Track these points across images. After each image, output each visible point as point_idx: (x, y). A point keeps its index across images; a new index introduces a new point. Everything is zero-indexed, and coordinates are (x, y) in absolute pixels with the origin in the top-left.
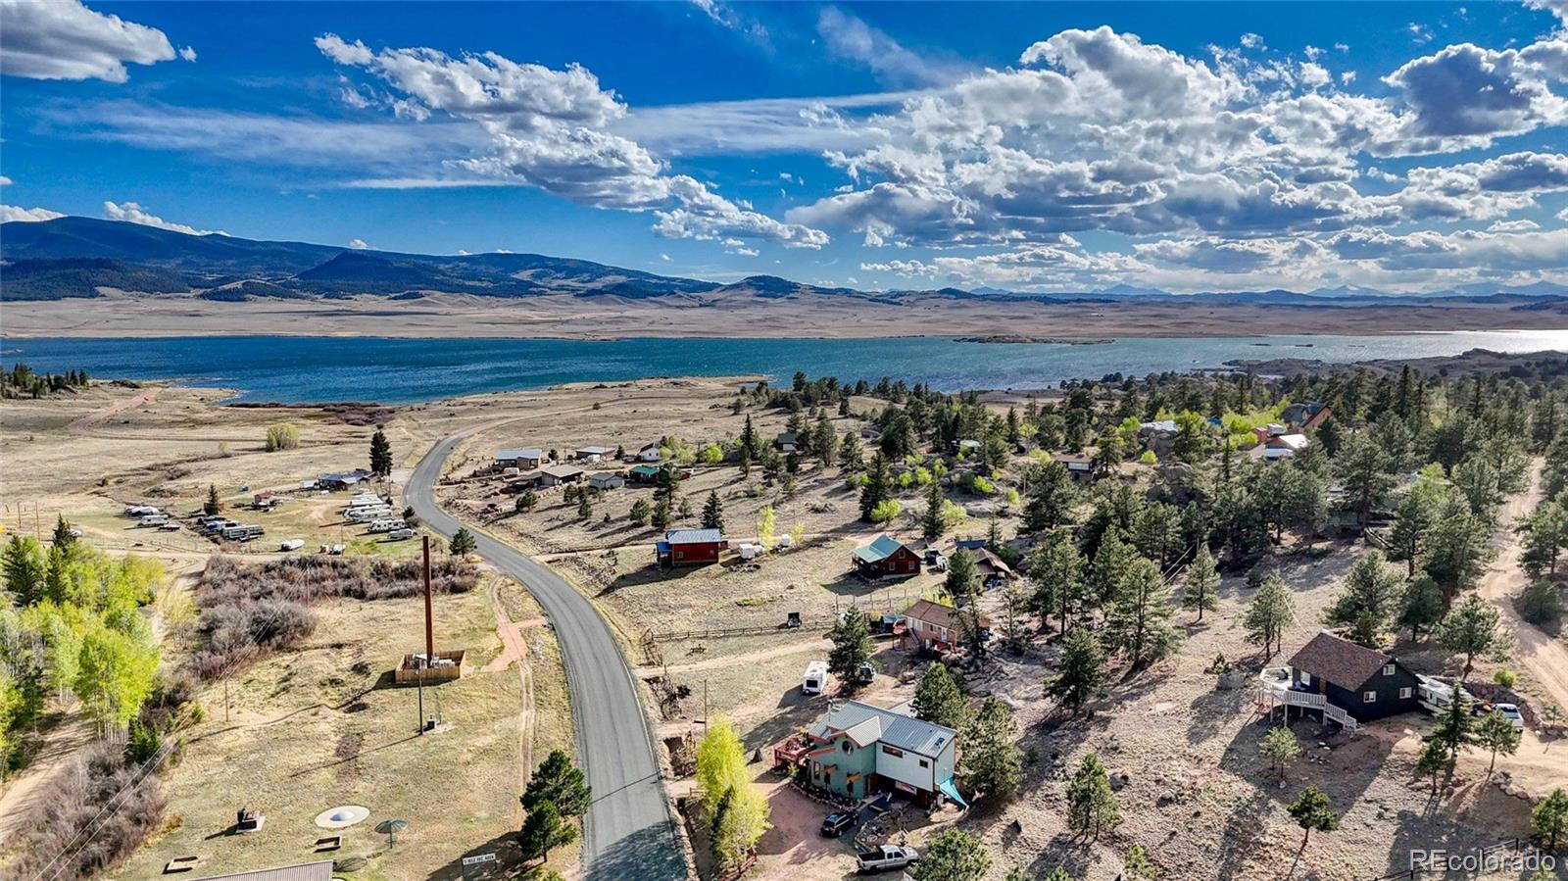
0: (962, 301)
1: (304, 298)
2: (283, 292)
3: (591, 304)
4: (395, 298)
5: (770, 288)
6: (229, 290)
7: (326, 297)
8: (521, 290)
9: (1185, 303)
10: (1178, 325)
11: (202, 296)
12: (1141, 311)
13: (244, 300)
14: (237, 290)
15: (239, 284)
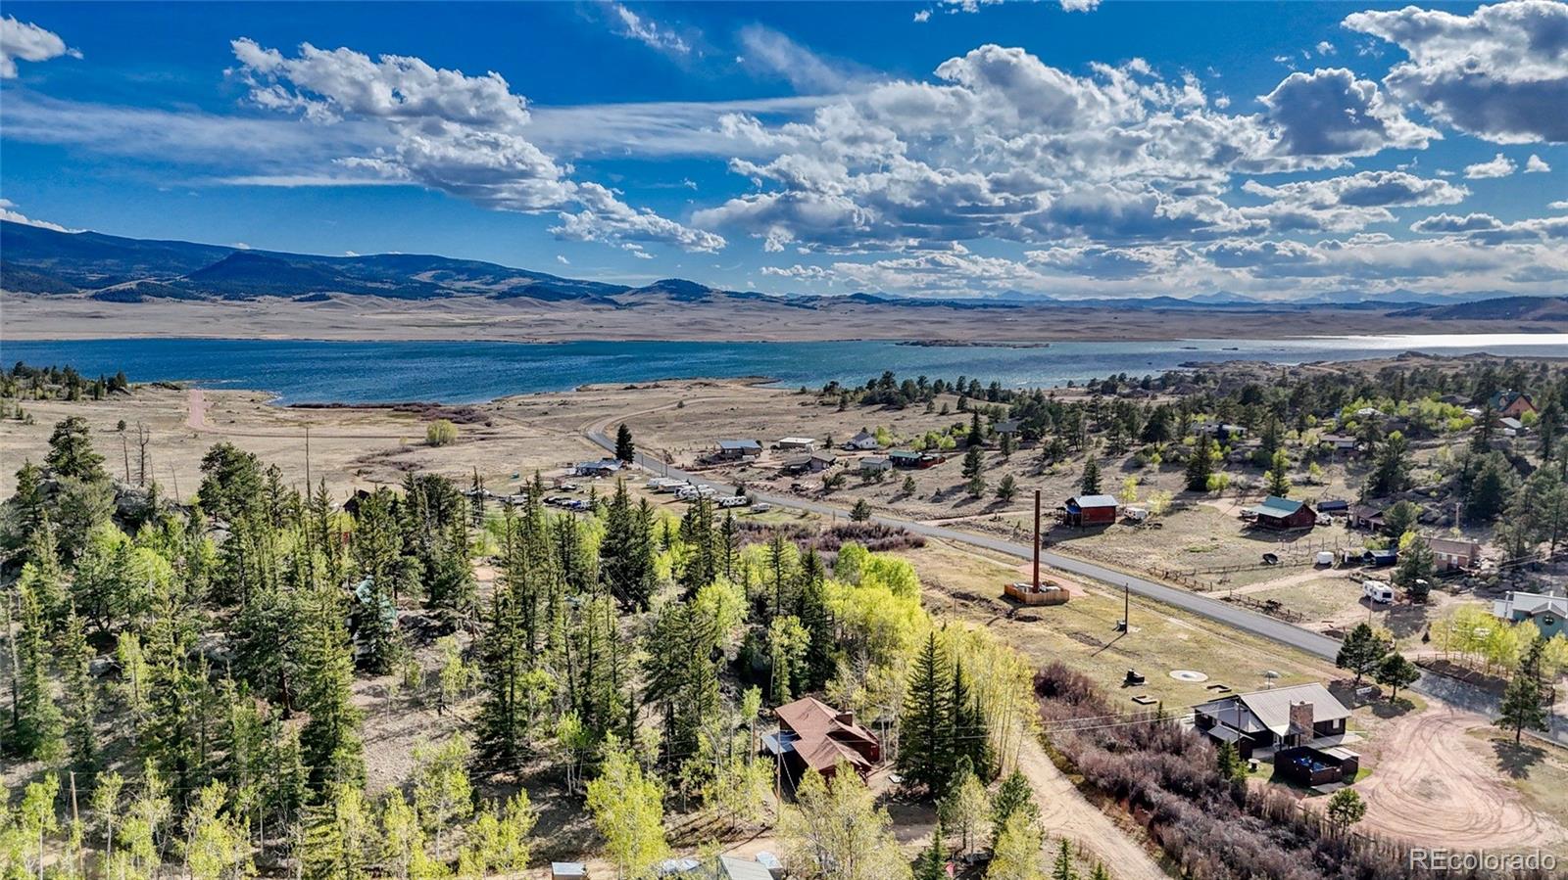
0: (876, 306)
1: (204, 299)
2: (179, 294)
3: (506, 307)
4: (301, 300)
5: (684, 292)
6: (124, 291)
7: (225, 298)
8: (426, 292)
9: (1090, 307)
10: (1093, 329)
11: (95, 297)
12: (1049, 317)
13: (141, 301)
14: (130, 291)
15: (133, 285)
